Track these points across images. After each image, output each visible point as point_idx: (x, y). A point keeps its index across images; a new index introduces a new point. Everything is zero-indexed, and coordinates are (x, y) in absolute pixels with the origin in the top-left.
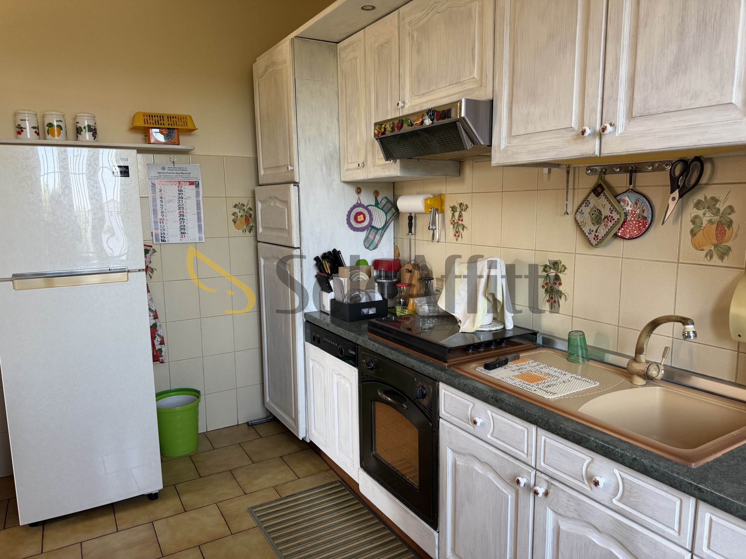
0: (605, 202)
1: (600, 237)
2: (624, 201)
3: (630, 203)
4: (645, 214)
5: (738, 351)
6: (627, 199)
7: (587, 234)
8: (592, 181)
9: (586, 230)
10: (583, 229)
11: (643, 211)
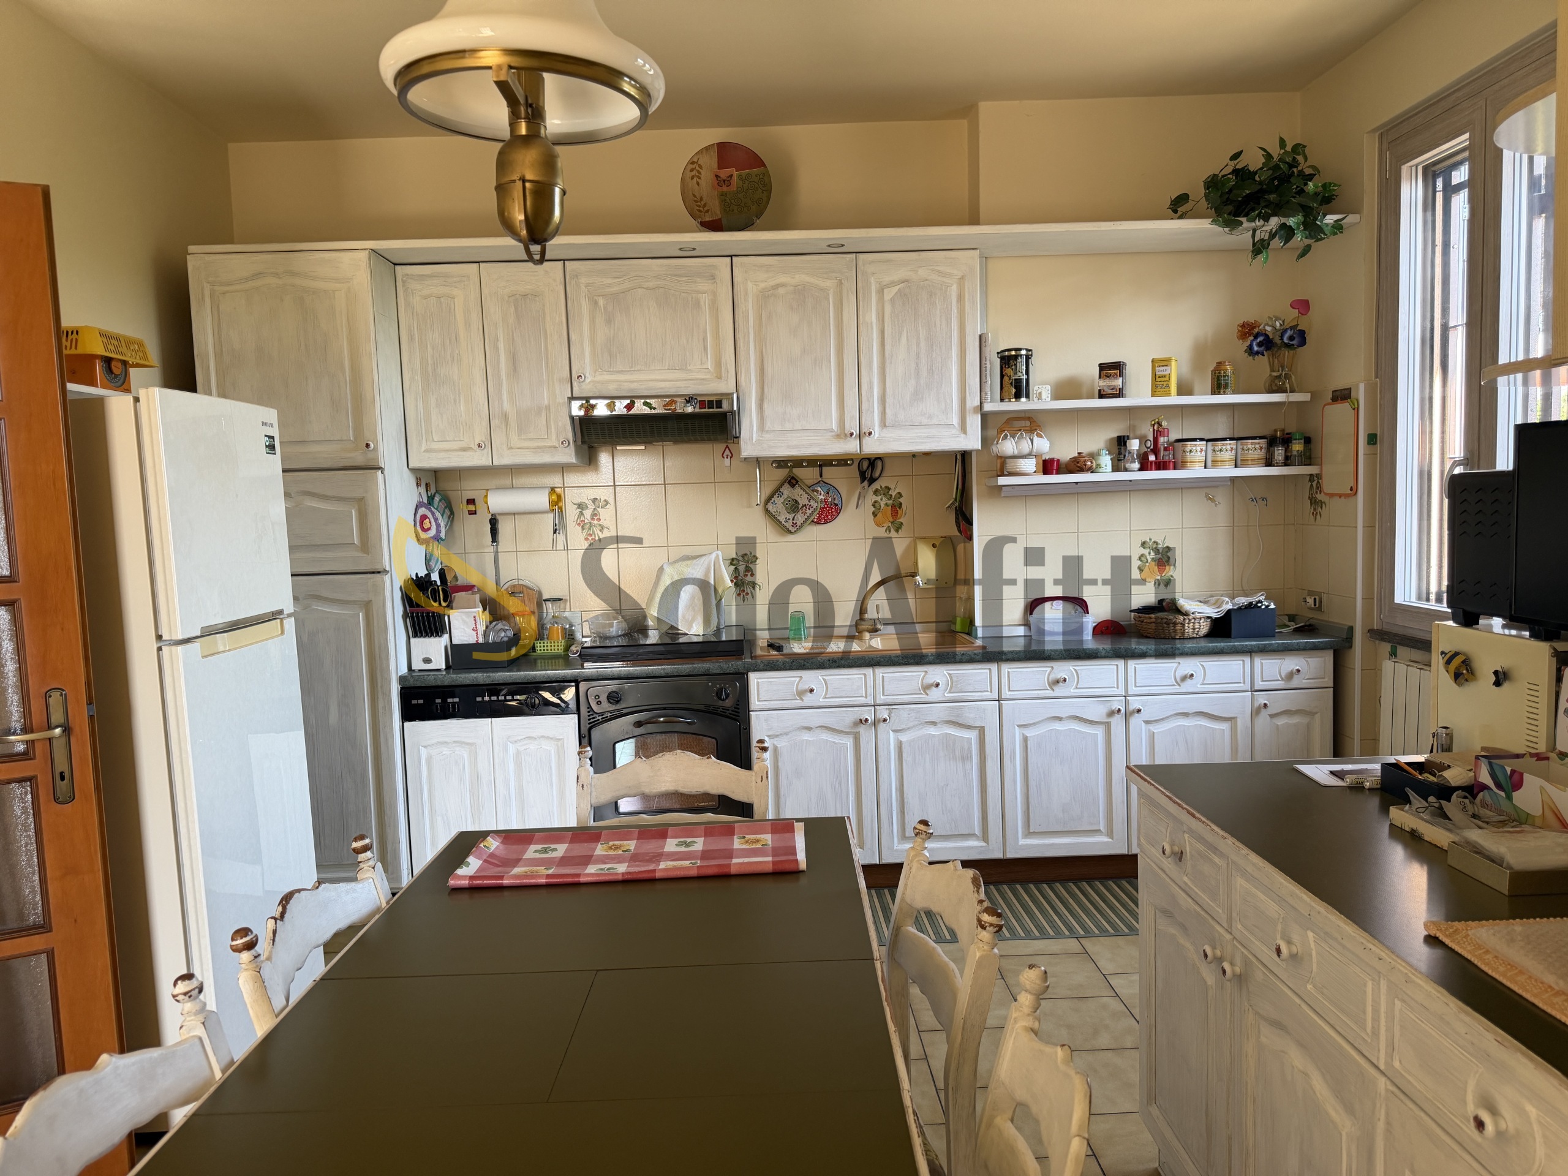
0: (801, 492)
1: (799, 524)
2: (817, 491)
3: (822, 493)
4: (836, 502)
6: (819, 489)
7: (783, 523)
8: (782, 473)
9: (782, 519)
10: (779, 518)
11: (835, 499)
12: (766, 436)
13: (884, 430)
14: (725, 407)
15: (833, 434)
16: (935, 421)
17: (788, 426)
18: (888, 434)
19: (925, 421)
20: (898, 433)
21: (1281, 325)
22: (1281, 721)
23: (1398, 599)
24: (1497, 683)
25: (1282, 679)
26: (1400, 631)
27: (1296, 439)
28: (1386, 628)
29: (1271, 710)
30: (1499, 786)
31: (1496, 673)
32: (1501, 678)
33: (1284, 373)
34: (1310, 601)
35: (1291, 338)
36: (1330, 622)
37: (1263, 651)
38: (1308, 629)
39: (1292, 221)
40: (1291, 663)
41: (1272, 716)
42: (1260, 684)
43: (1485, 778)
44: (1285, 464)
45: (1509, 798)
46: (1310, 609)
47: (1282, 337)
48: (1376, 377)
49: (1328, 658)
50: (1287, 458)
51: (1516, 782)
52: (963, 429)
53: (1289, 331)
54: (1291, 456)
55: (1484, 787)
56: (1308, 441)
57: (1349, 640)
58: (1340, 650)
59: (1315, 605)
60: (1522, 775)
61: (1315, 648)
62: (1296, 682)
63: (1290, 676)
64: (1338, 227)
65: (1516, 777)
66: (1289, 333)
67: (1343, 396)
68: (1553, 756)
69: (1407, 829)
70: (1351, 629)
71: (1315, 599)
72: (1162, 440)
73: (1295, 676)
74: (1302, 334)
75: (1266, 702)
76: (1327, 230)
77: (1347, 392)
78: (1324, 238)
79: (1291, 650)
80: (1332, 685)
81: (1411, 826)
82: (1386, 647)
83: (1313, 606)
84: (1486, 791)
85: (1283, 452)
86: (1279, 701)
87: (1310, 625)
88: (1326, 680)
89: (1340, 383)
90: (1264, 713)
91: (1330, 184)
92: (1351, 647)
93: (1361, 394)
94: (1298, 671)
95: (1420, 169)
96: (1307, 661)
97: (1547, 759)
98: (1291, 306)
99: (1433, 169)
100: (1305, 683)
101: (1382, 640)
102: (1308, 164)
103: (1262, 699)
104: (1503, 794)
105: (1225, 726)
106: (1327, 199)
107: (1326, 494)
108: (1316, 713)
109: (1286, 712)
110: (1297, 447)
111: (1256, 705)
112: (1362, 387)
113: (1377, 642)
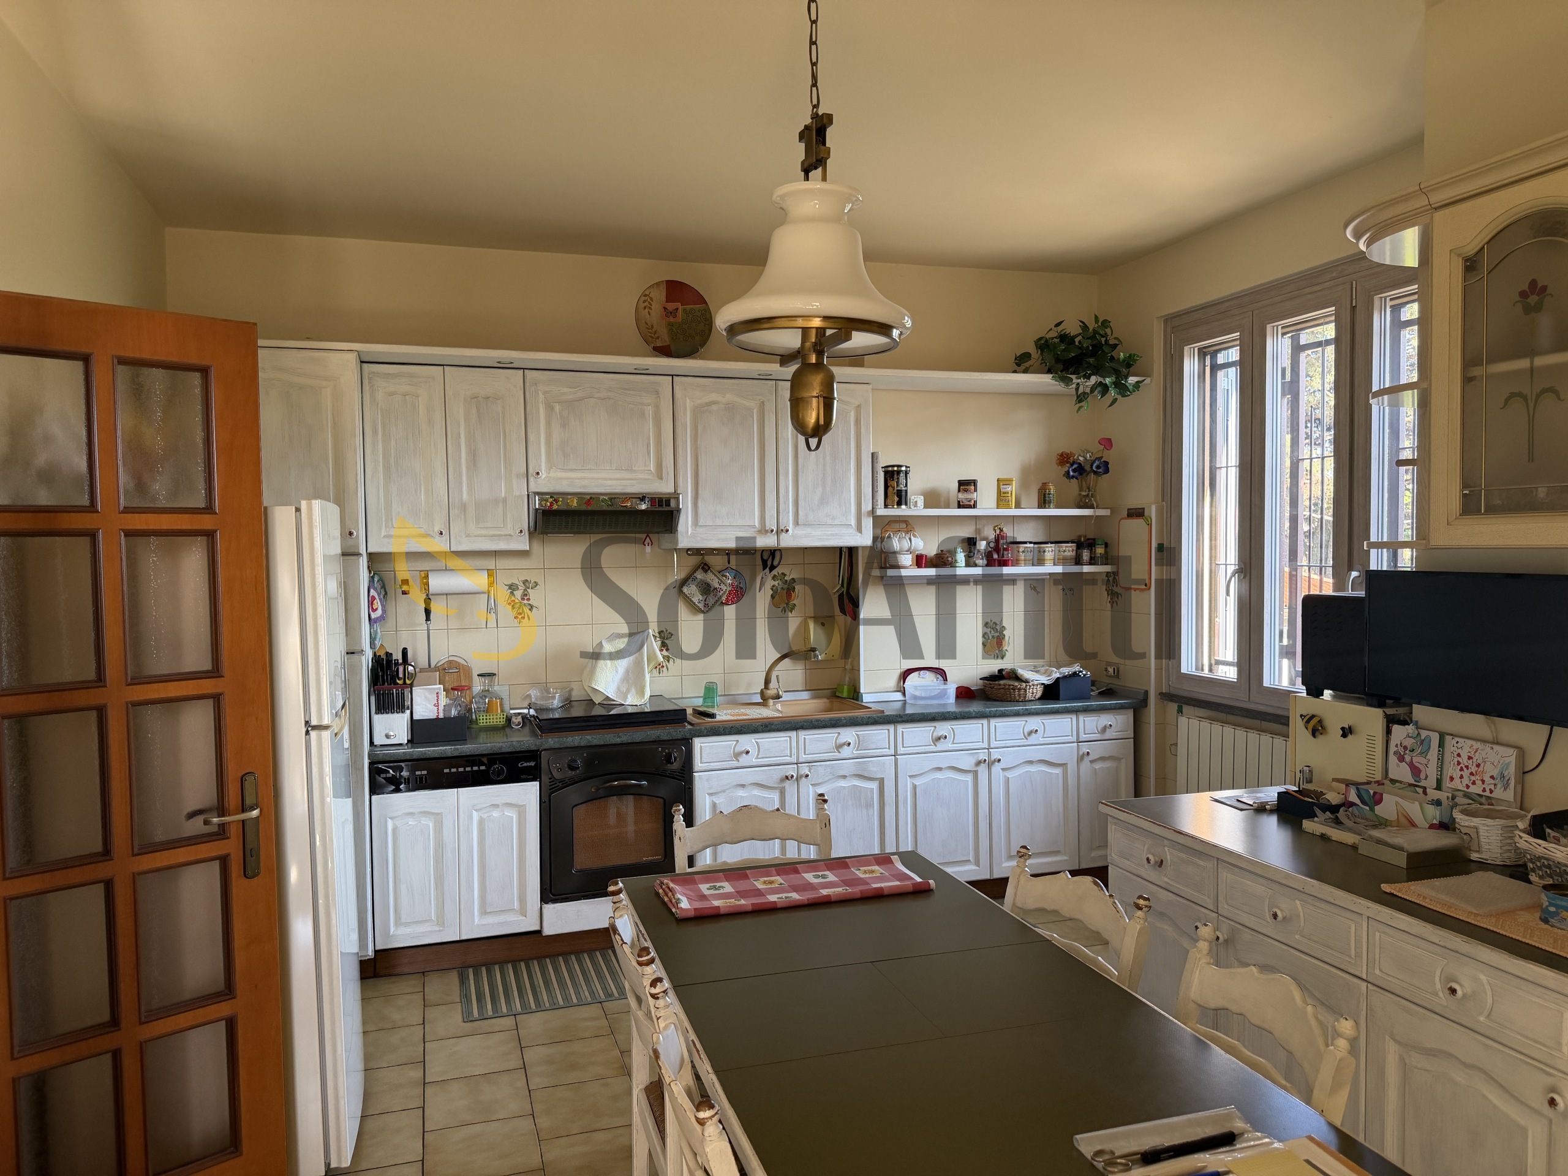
0: (713, 577)
1: (710, 605)
2: (726, 576)
3: (730, 577)
4: (741, 586)
5: (806, 669)
6: (728, 574)
7: (697, 603)
8: (694, 560)
9: (695, 600)
10: (693, 599)
11: (740, 583)
12: (699, 530)
13: (797, 528)
14: (673, 504)
15: (755, 529)
16: (837, 522)
17: (718, 522)
18: (800, 531)
19: (829, 522)
20: (808, 530)
21: (1090, 456)
22: (1098, 766)
23: (1184, 670)
24: (1344, 735)
25: (1099, 733)
26: (1185, 694)
27: (1098, 545)
28: (1173, 691)
29: (1091, 757)
30: (1364, 802)
31: (1343, 729)
32: (1346, 732)
33: (1091, 493)
34: (1111, 670)
35: (1098, 467)
36: (1125, 686)
37: (1086, 710)
38: (1109, 693)
39: (1108, 381)
40: (1105, 719)
41: (1092, 762)
42: (1083, 737)
43: (1353, 797)
44: (1090, 564)
45: (1372, 810)
46: (1110, 676)
47: (1092, 466)
48: (1163, 501)
49: (1130, 714)
50: (1091, 558)
51: (1378, 799)
52: (859, 529)
53: (1097, 461)
54: (1094, 557)
55: (1352, 804)
56: (1106, 545)
57: (1144, 702)
58: (1139, 707)
59: (1114, 673)
60: (1382, 795)
61: (1122, 707)
62: (1107, 735)
63: (1104, 729)
64: (1137, 385)
65: (1377, 796)
66: (1097, 463)
67: (1137, 513)
68: (1387, 782)
69: (1318, 834)
70: (1146, 693)
71: (1114, 669)
72: (1001, 542)
73: (1108, 730)
74: (1106, 463)
75: (1088, 750)
76: (1131, 388)
77: (1140, 510)
78: (1129, 395)
79: (1106, 709)
80: (1133, 736)
81: (1321, 832)
82: (1173, 707)
83: (1113, 674)
84: (1354, 807)
85: (1089, 554)
86: (1097, 750)
87: (1110, 689)
88: (1128, 732)
89: (1135, 503)
90: (1087, 759)
91: (1134, 355)
92: (1146, 706)
93: (1153, 512)
94: (1111, 725)
95: (1196, 349)
96: (1116, 718)
97: (1383, 784)
98: (1099, 442)
99: (1204, 350)
100: (1114, 735)
101: (1172, 701)
102: (1114, 336)
103: (1085, 747)
104: (1367, 808)
105: (1057, 771)
106: (1129, 363)
107: (1122, 588)
108: (1122, 758)
109: (1102, 759)
110: (1100, 550)
111: (1081, 753)
112: (1153, 508)
113: (1165, 702)
